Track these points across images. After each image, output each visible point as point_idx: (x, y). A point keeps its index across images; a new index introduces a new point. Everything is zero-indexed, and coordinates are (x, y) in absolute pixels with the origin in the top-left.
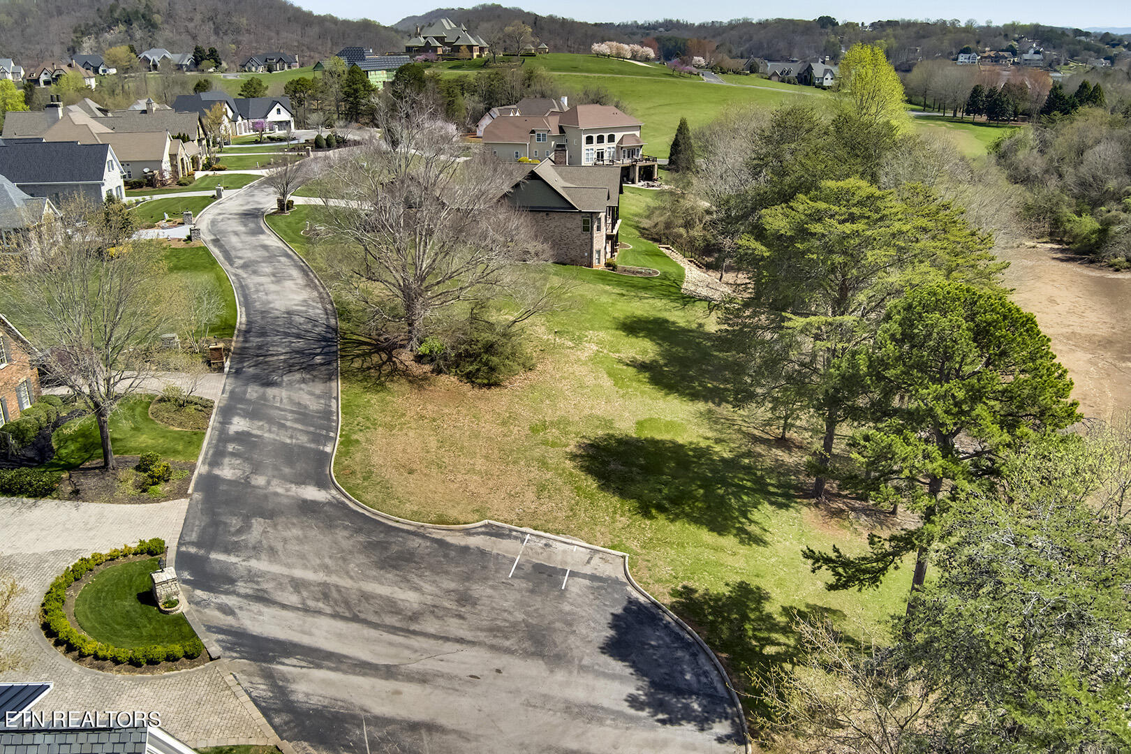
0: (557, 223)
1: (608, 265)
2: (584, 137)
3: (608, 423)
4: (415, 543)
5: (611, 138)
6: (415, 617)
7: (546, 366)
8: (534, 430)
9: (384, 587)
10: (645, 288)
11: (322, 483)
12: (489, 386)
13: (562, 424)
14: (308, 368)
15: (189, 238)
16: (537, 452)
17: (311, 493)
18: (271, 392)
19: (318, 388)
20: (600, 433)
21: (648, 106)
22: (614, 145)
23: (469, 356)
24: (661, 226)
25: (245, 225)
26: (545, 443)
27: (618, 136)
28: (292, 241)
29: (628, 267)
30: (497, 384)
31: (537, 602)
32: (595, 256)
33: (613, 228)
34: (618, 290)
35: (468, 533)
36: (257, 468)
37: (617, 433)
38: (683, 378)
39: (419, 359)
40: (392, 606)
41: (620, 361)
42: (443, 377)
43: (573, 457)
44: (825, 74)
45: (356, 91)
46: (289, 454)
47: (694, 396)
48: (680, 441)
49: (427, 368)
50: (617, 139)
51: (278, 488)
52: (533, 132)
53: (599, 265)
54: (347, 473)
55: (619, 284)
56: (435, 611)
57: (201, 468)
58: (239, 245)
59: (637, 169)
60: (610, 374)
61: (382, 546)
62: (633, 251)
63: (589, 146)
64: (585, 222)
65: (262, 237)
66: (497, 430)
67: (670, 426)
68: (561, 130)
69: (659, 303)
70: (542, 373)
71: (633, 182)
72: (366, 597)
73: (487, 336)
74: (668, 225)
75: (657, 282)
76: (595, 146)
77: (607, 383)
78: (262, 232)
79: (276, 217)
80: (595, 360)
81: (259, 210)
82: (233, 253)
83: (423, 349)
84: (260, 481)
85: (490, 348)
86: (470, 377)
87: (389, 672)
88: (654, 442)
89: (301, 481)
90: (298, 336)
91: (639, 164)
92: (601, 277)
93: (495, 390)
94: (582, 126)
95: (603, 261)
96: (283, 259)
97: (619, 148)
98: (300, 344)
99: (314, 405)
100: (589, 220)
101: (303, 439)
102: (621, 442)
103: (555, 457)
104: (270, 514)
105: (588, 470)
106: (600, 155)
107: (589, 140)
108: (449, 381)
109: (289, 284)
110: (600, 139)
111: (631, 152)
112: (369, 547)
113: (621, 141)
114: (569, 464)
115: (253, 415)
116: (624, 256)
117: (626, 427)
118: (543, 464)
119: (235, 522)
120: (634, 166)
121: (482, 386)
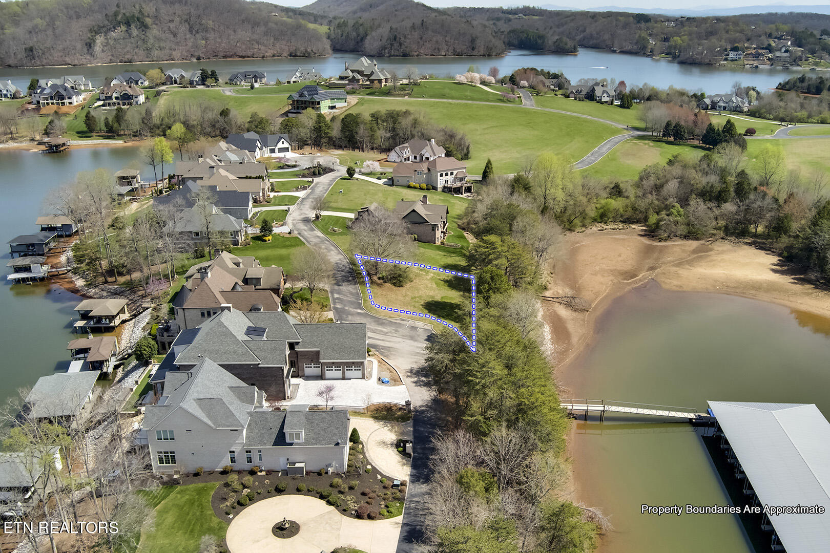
0: (422, 229)
1: (441, 243)
2: (439, 174)
3: (433, 297)
4: (385, 321)
5: (452, 174)
6: (387, 333)
7: (417, 281)
8: (412, 298)
9: (380, 328)
10: (454, 253)
11: (362, 309)
12: (400, 286)
13: (420, 297)
14: (349, 281)
15: (290, 233)
16: (413, 304)
17: (359, 311)
18: (341, 287)
19: (353, 286)
20: (431, 300)
21: (485, 126)
22: (453, 176)
23: (394, 278)
24: (466, 224)
25: (307, 226)
26: (415, 302)
27: (455, 173)
28: (327, 234)
29: (449, 243)
30: (402, 286)
31: (412, 332)
32: (437, 240)
33: (444, 228)
34: (444, 253)
35: (397, 320)
36: (345, 305)
37: (435, 300)
38: (459, 285)
39: (379, 278)
40: (382, 331)
41: (440, 279)
42: (386, 284)
43: (422, 305)
44: (603, 94)
45: (320, 127)
46: (351, 303)
47: (460, 290)
48: (452, 302)
49: (382, 281)
50: (455, 174)
51: (351, 310)
52: (416, 171)
53: (438, 243)
54: (367, 307)
55: (444, 251)
56: (391, 332)
57: (332, 306)
58: (309, 236)
59: (464, 188)
60: (436, 283)
61: (378, 321)
62: (453, 235)
63: (442, 178)
64: (433, 227)
65: (315, 232)
66: (402, 298)
67: (451, 298)
68: (429, 170)
69: (457, 258)
70: (415, 283)
71: (462, 194)
72: (376, 329)
73: (398, 272)
74: (468, 224)
75: (458, 250)
76: (444, 178)
77: (435, 286)
78: (314, 230)
79: (316, 222)
80: (432, 279)
81: (308, 218)
82: (308, 240)
83: (381, 276)
84: (347, 308)
85: (400, 276)
86: (394, 284)
87: (383, 340)
88: (445, 302)
89: (356, 309)
90: (342, 271)
91: (465, 185)
92: (438, 248)
93: (401, 288)
94: (438, 170)
95: (440, 241)
96: (327, 242)
97: (455, 178)
98: (343, 274)
99: (354, 291)
100: (434, 227)
101: (354, 299)
102: (436, 302)
103: (417, 305)
104: (352, 315)
105: (426, 308)
106: (447, 181)
107: (441, 175)
108: (388, 285)
109: (332, 252)
110: (447, 175)
111: (462, 179)
112: (375, 321)
113: (456, 175)
114: (421, 307)
115: (338, 293)
116: (448, 238)
117: (438, 298)
118: (414, 307)
119: (345, 316)
120: (462, 187)
121: (398, 286)
